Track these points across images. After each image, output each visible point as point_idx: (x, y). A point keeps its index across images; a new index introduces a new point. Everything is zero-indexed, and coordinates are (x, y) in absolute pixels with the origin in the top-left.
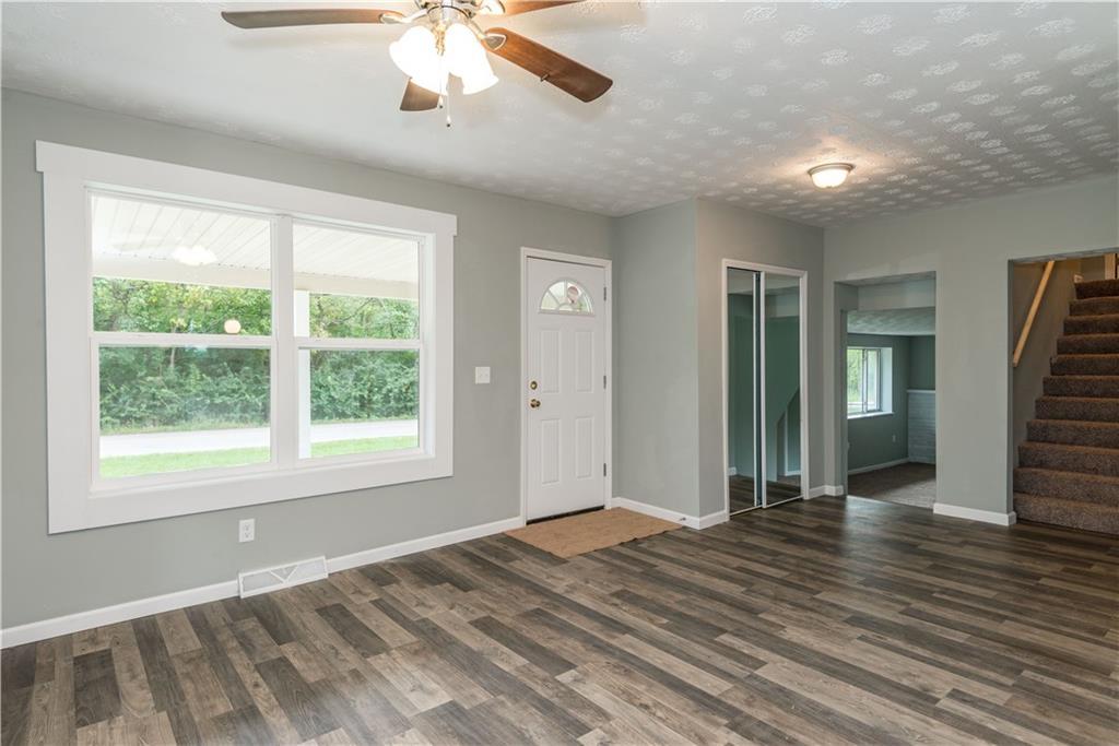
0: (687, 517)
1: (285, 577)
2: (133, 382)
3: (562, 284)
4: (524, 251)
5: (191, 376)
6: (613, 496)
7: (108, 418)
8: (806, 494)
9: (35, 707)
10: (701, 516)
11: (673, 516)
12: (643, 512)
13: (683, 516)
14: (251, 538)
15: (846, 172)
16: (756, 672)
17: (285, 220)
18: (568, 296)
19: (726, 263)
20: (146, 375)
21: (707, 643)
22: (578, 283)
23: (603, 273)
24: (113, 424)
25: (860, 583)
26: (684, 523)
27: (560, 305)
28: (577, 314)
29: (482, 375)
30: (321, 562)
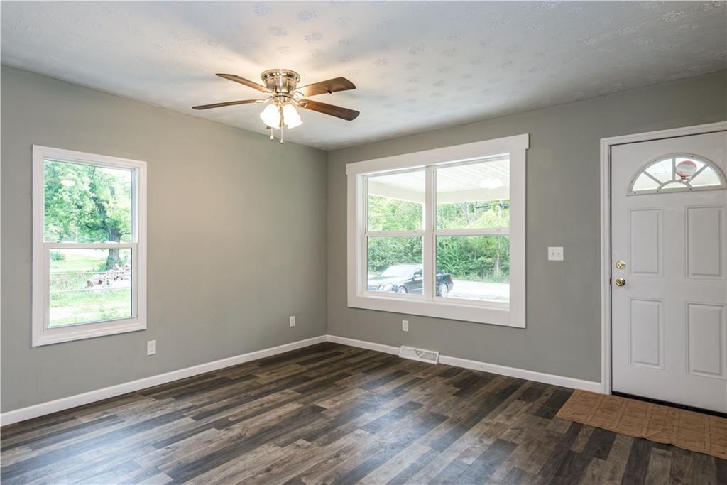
1: (418, 355)
3: (669, 161)
4: (605, 142)
14: (407, 330)
18: (675, 172)
22: (693, 157)
27: (663, 185)
28: (691, 190)
29: (556, 254)
30: (436, 354)
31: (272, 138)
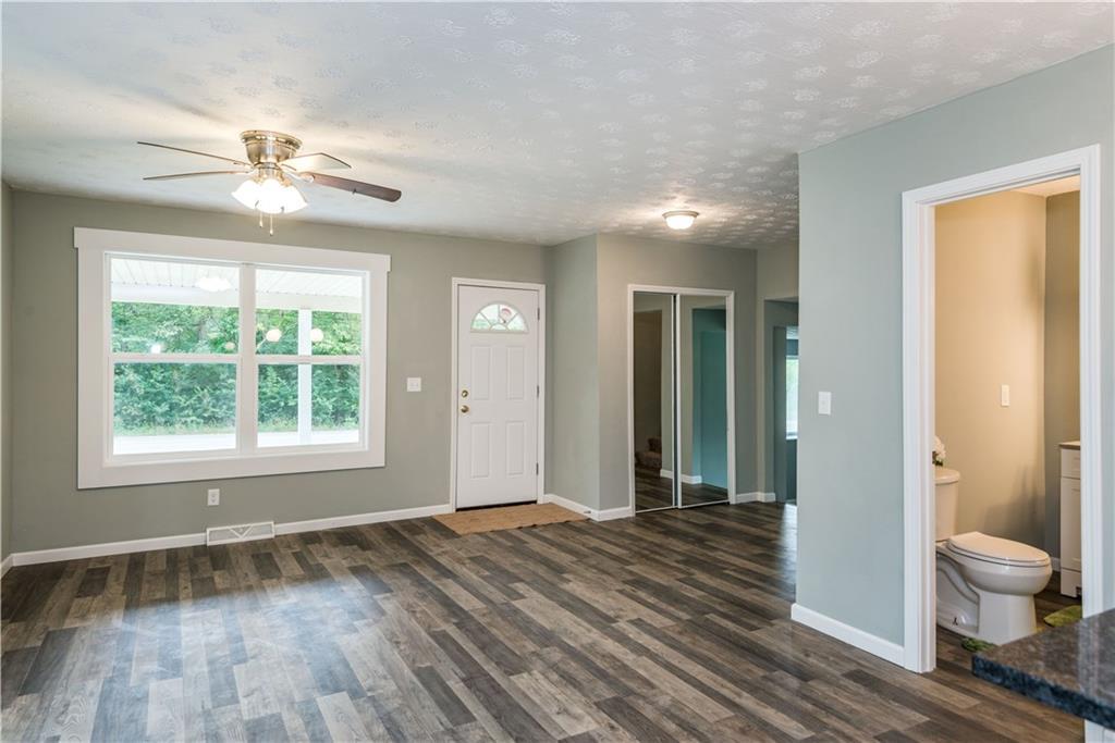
0: (592, 511)
1: (241, 534)
2: (217, 385)
3: (496, 306)
4: (456, 281)
5: (269, 379)
6: (545, 493)
7: (194, 418)
8: (733, 499)
9: (57, 588)
10: (601, 509)
11: (580, 509)
12: (561, 505)
13: (589, 509)
14: (217, 503)
15: (693, 218)
16: (513, 602)
17: (248, 267)
18: (499, 316)
19: (632, 288)
20: (228, 378)
21: (501, 586)
22: (510, 306)
23: (535, 294)
24: (198, 423)
25: (678, 562)
26: (588, 516)
27: (492, 325)
28: (509, 332)
29: (414, 384)
30: (270, 525)
31: (261, 224)
